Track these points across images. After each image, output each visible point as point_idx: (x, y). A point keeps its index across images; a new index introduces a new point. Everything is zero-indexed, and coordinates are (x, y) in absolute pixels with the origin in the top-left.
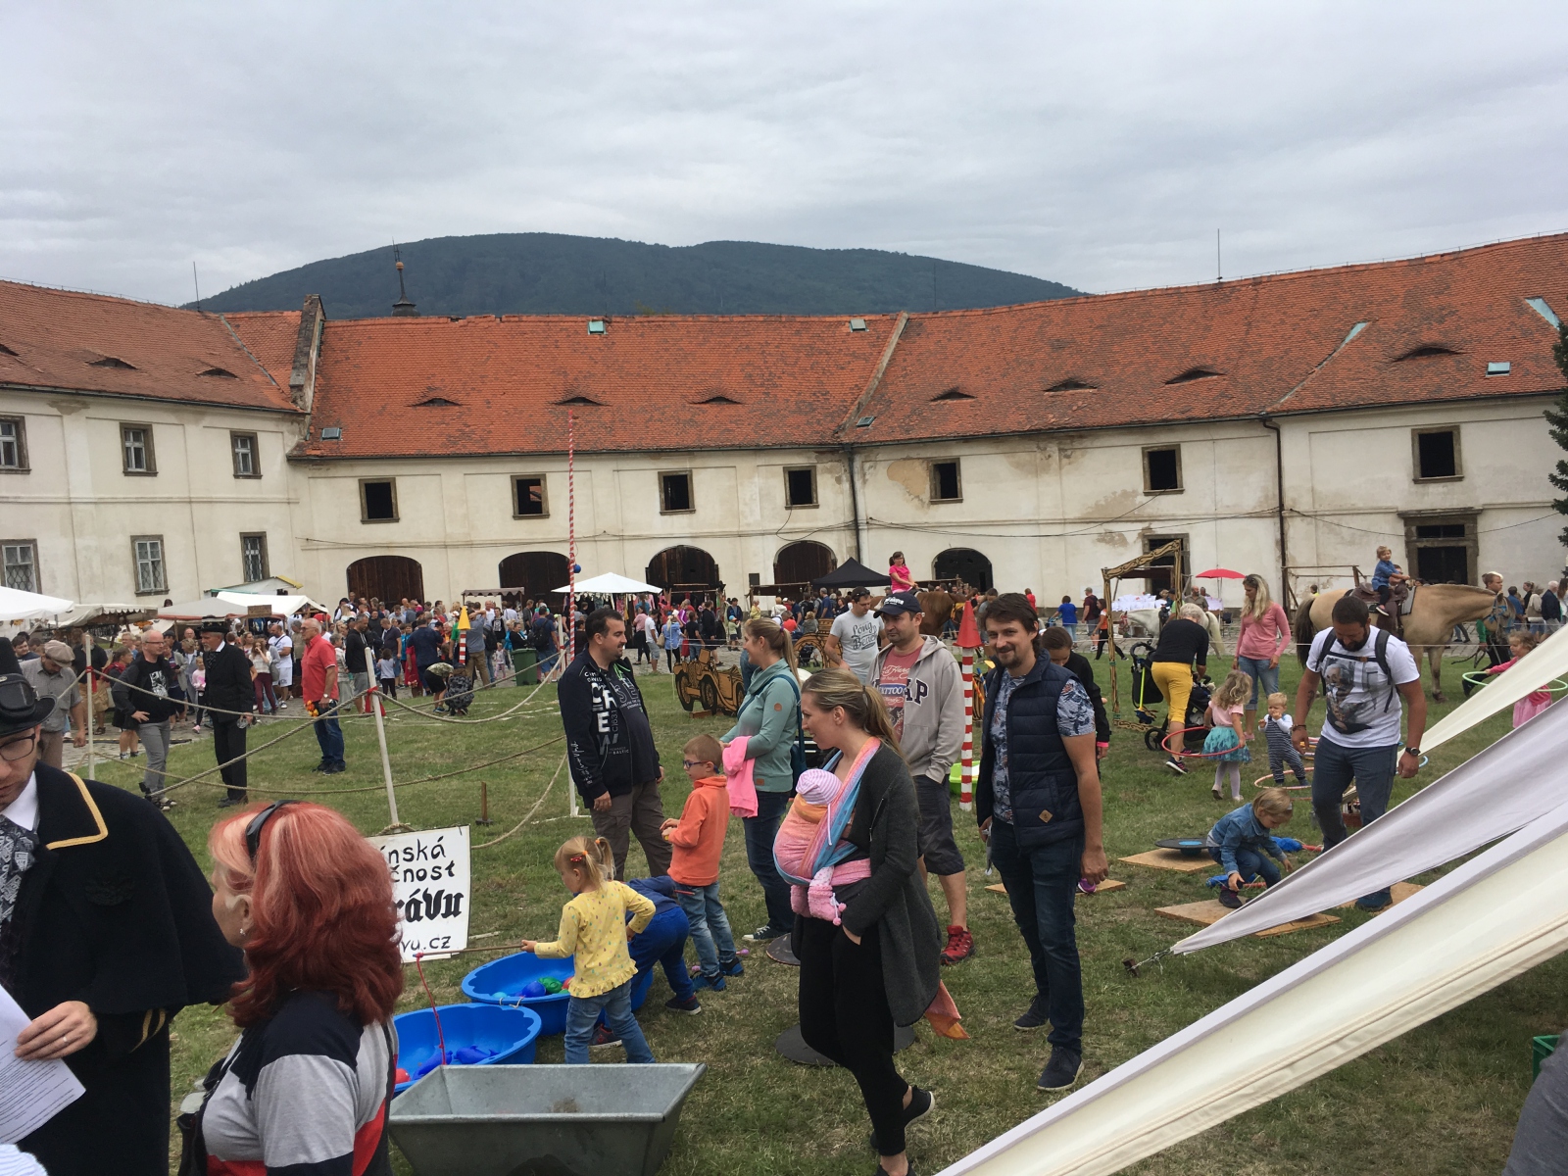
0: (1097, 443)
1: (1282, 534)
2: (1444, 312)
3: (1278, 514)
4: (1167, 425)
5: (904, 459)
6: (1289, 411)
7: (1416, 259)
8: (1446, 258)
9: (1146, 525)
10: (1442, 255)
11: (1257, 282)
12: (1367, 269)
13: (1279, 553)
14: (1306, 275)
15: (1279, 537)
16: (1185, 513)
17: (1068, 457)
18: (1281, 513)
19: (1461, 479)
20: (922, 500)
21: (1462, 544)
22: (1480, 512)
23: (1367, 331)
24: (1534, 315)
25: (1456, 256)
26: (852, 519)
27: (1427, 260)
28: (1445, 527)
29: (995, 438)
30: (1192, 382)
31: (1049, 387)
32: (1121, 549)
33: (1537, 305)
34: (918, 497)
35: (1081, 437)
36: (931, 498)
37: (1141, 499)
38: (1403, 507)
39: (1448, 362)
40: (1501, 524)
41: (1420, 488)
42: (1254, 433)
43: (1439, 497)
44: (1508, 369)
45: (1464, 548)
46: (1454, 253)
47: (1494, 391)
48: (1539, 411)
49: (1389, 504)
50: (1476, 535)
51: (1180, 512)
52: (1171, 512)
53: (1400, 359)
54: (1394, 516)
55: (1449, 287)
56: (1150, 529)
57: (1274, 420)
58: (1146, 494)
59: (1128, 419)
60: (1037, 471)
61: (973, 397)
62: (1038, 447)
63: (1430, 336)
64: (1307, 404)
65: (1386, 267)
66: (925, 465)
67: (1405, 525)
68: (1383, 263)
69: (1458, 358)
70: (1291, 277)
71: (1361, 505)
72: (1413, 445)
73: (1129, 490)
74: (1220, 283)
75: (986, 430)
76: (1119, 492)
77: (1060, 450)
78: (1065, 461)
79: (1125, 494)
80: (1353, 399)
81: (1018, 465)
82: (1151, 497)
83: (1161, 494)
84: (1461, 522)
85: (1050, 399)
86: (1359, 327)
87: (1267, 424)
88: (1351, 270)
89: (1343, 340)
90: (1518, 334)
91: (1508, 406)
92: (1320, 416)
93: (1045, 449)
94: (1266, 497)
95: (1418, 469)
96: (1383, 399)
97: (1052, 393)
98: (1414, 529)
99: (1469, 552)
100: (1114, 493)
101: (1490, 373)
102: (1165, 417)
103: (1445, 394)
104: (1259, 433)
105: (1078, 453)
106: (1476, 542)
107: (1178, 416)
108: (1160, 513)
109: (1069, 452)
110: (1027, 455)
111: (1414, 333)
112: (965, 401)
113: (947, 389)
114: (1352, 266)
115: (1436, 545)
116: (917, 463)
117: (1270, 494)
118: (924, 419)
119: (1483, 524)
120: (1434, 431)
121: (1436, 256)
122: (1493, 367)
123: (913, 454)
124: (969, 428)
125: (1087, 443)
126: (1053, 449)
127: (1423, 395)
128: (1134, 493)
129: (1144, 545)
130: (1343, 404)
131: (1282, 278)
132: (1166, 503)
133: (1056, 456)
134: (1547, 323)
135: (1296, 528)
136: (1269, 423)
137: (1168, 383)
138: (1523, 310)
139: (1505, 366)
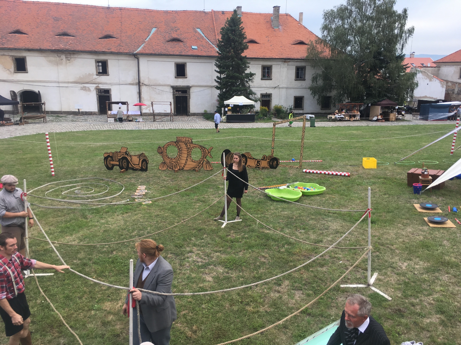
0: (79, 56)
1: (139, 90)
2: (176, 29)
4: (104, 53)
5: (2, 55)
6: (141, 53)
8: (174, 12)
9: (97, 85)
11: (121, 9)
12: (152, 11)
13: (138, 96)
14: (135, 9)
16: (110, 82)
17: (69, 60)
18: (139, 84)
19: (186, 78)
20: (10, 71)
21: (186, 95)
22: (191, 87)
23: (157, 31)
27: (168, 12)
28: (183, 90)
29: (41, 51)
30: (108, 39)
31: (57, 34)
32: (89, 93)
33: (199, 31)
35: (74, 54)
36: (15, 70)
37: (95, 77)
38: (173, 84)
39: (181, 44)
40: (196, 91)
41: (176, 79)
43: (181, 82)
44: (197, 48)
45: (187, 97)
46: (176, 11)
47: (195, 54)
49: (169, 84)
50: (189, 93)
51: (108, 82)
52: (105, 82)
53: (168, 41)
54: (170, 87)
55: (175, 21)
57: (137, 56)
58: (97, 75)
59: (90, 50)
60: (57, 64)
61: (27, 34)
62: (58, 56)
63: (175, 36)
64: (147, 52)
66: (11, 58)
67: (173, 90)
68: (157, 11)
69: (183, 43)
70: (131, 9)
71: (161, 83)
72: (175, 67)
73: (91, 73)
74: (109, 7)
75: (37, 47)
76: (88, 74)
77: (66, 58)
80: (159, 52)
81: (50, 61)
83: (102, 75)
84: (186, 89)
86: (154, 30)
87: (135, 57)
90: (196, 38)
91: (198, 59)
92: (151, 56)
93: (60, 57)
94: (135, 79)
95: (176, 74)
96: (167, 53)
98: (175, 91)
100: (86, 74)
101: (193, 49)
102: (103, 50)
103: (183, 54)
104: (132, 59)
105: (73, 59)
106: (190, 95)
107: (107, 51)
108: (102, 81)
110: (53, 58)
112: (24, 35)
113: (15, 30)
114: (149, 10)
115: (180, 95)
116: (7, 57)
117: (136, 78)
119: (192, 90)
120: (180, 64)
121: (171, 11)
122: (193, 47)
123: (6, 54)
124: (29, 46)
125: (76, 56)
126: (63, 57)
127: (178, 53)
128: (93, 74)
129: (97, 92)
130: (157, 53)
131: (128, 9)
132: (103, 79)
133: (64, 59)
135: (144, 89)
137: (100, 39)
138: (196, 32)
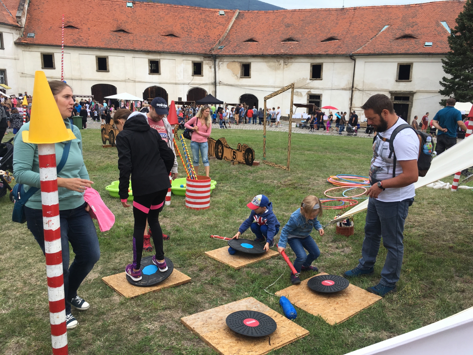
0: (296, 61)
1: (352, 96)
2: (414, 24)
3: (351, 89)
4: (320, 56)
5: (233, 62)
6: (359, 54)
7: (408, 5)
8: (417, 5)
9: (309, 90)
10: (416, 4)
11: (355, 9)
12: (391, 7)
13: (350, 102)
14: (371, 7)
15: (351, 97)
16: (322, 87)
17: (286, 65)
18: (352, 89)
19: (411, 81)
20: (237, 76)
21: (408, 103)
22: (415, 93)
23: (388, 28)
24: (443, 28)
25: (420, 5)
26: (214, 81)
27: (411, 6)
28: (403, 97)
29: (263, 56)
30: (330, 42)
31: (283, 40)
32: (300, 98)
33: (444, 24)
34: (236, 75)
35: (291, 58)
36: (241, 76)
37: (309, 81)
38: (391, 89)
39: (413, 41)
40: (421, 97)
41: (397, 83)
42: (347, 61)
43: (402, 87)
44: (431, 45)
45: (408, 105)
46: (420, 4)
47: (425, 52)
48: (439, 60)
49: (387, 88)
50: (412, 100)
51: (321, 87)
52: (317, 86)
53: (397, 39)
54: (388, 92)
55: (416, 15)
56: (310, 91)
57: (354, 57)
58: (310, 80)
59: (307, 53)
60: (276, 69)
61: (258, 42)
62: (277, 61)
63: (408, 32)
64: (366, 52)
65: (398, 7)
66: (239, 64)
67: (391, 96)
68: (397, 6)
69: (416, 40)
70: (366, 8)
71: (378, 88)
72: (397, 69)
73: (305, 78)
74: (343, 8)
75: (260, 53)
76: (302, 78)
77: (284, 62)
78: (285, 66)
79: (304, 79)
80: (381, 51)
81: (270, 67)
82: (311, 81)
83: (315, 80)
84: (408, 96)
85: (283, 44)
86: (386, 27)
87: (352, 58)
88: (386, 7)
89: (380, 31)
90: (436, 33)
91: (429, 57)
92: (369, 56)
93: (279, 61)
94: (349, 83)
95: (398, 77)
96: (390, 52)
97: (284, 42)
98: (393, 97)
99: (410, 106)
100: (300, 78)
101: (426, 46)
102: (319, 53)
103: (410, 52)
104: (349, 61)
105: (290, 64)
106: (412, 103)
107: (324, 53)
108: (314, 86)
109: (287, 63)
110: (273, 63)
111: (403, 30)
112: (255, 43)
113: (249, 38)
114: (387, 6)
115: (400, 103)
116: (237, 64)
117: (350, 82)
118: (241, 48)
119: (415, 97)
120: (405, 64)
121: (414, 4)
122: (427, 44)
123: (236, 60)
124: (255, 52)
125: (293, 60)
126: (282, 61)
127: (403, 52)
128: (307, 79)
129: (308, 97)
130: (377, 53)
131: (363, 8)
132: (316, 83)
133: (282, 64)
134: (446, 30)
135: (356, 94)
136: (352, 57)
137: (322, 41)
138: (439, 25)
139: (431, 44)
